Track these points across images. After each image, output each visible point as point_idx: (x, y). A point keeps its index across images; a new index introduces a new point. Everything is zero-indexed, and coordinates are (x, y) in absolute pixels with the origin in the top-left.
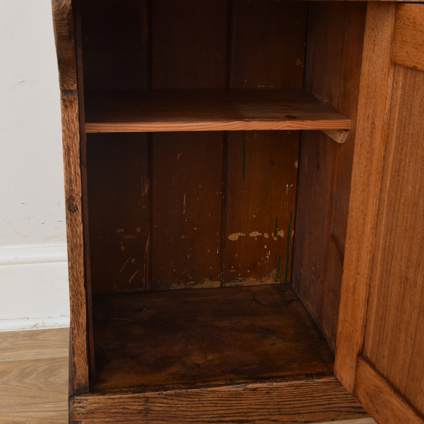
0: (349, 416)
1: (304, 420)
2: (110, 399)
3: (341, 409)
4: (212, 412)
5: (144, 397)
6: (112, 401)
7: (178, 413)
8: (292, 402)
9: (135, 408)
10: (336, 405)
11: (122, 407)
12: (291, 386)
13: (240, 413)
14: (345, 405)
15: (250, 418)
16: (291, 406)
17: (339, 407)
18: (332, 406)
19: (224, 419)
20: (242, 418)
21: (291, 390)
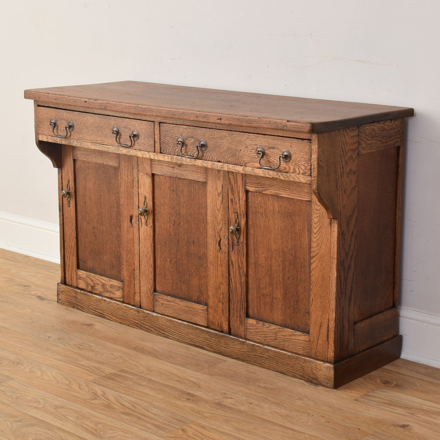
0: (133, 326)
1: (119, 321)
2: (67, 288)
3: (131, 321)
4: (93, 306)
5: (75, 291)
6: (67, 289)
7: (84, 302)
8: (115, 311)
9: (73, 294)
10: (129, 319)
11: (70, 293)
12: (115, 303)
13: (101, 309)
14: (132, 320)
15: (104, 313)
16: (116, 313)
17: (130, 320)
18: (128, 318)
19: (97, 310)
20: (102, 312)
21: (115, 305)
